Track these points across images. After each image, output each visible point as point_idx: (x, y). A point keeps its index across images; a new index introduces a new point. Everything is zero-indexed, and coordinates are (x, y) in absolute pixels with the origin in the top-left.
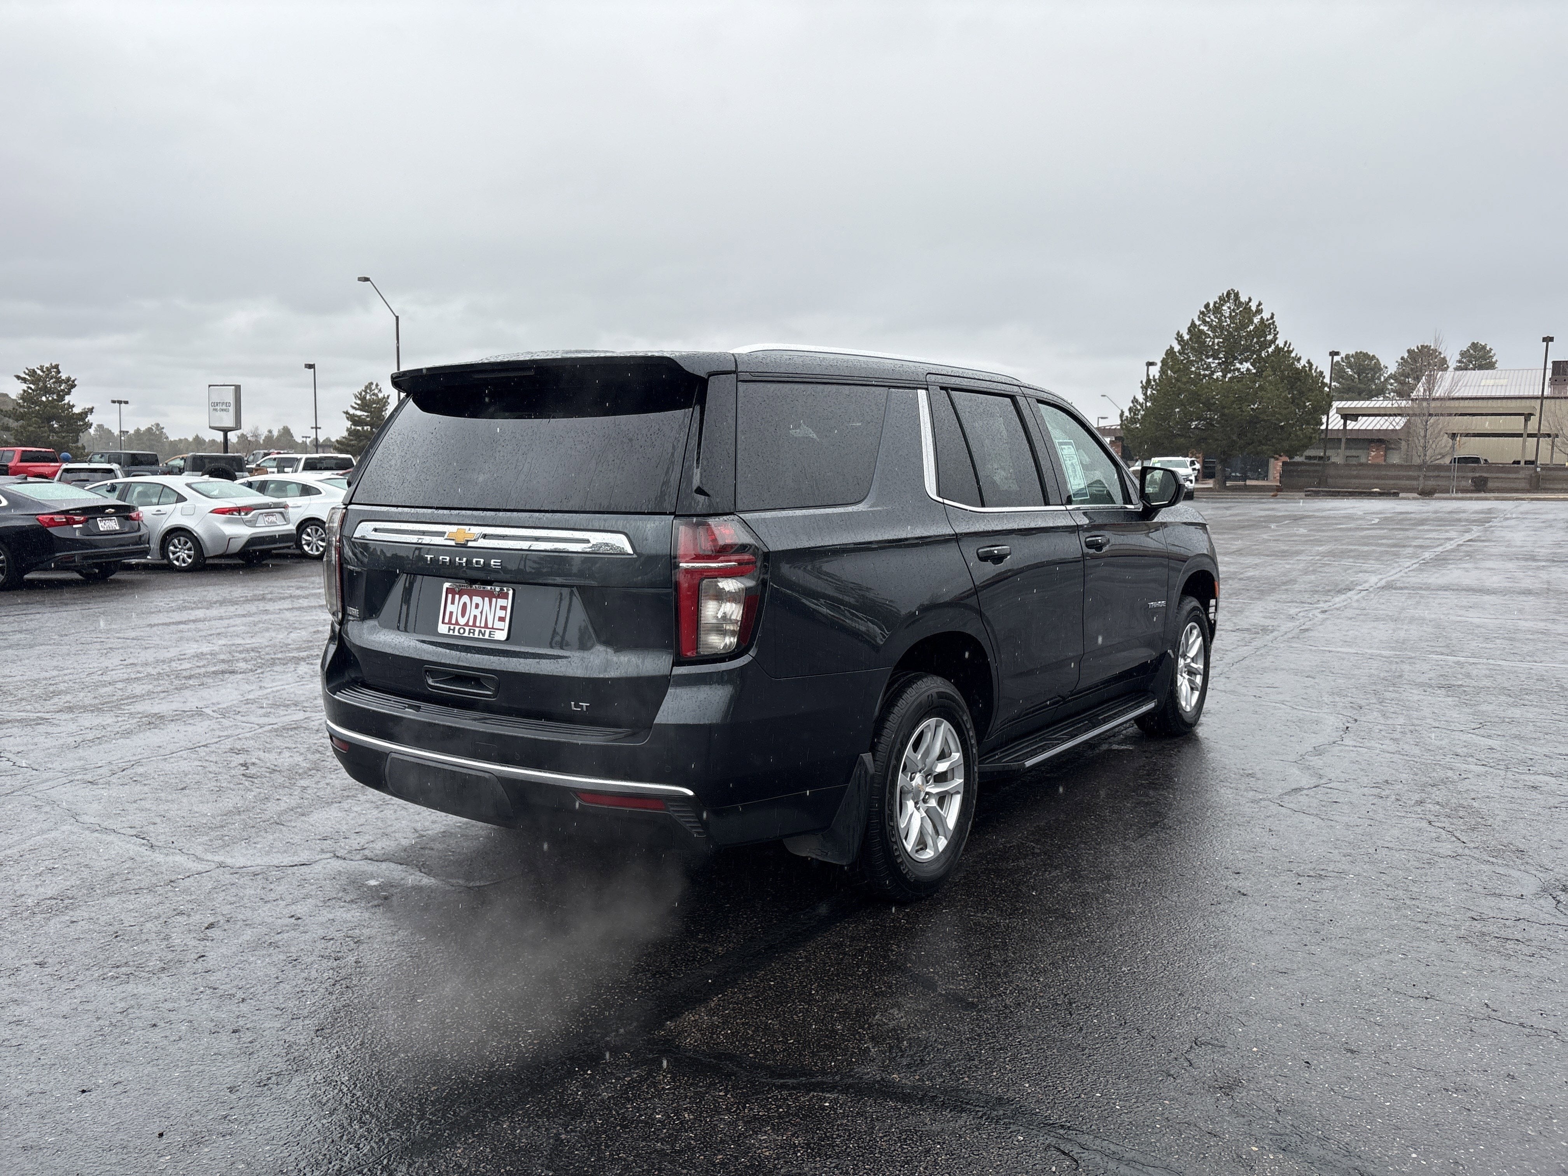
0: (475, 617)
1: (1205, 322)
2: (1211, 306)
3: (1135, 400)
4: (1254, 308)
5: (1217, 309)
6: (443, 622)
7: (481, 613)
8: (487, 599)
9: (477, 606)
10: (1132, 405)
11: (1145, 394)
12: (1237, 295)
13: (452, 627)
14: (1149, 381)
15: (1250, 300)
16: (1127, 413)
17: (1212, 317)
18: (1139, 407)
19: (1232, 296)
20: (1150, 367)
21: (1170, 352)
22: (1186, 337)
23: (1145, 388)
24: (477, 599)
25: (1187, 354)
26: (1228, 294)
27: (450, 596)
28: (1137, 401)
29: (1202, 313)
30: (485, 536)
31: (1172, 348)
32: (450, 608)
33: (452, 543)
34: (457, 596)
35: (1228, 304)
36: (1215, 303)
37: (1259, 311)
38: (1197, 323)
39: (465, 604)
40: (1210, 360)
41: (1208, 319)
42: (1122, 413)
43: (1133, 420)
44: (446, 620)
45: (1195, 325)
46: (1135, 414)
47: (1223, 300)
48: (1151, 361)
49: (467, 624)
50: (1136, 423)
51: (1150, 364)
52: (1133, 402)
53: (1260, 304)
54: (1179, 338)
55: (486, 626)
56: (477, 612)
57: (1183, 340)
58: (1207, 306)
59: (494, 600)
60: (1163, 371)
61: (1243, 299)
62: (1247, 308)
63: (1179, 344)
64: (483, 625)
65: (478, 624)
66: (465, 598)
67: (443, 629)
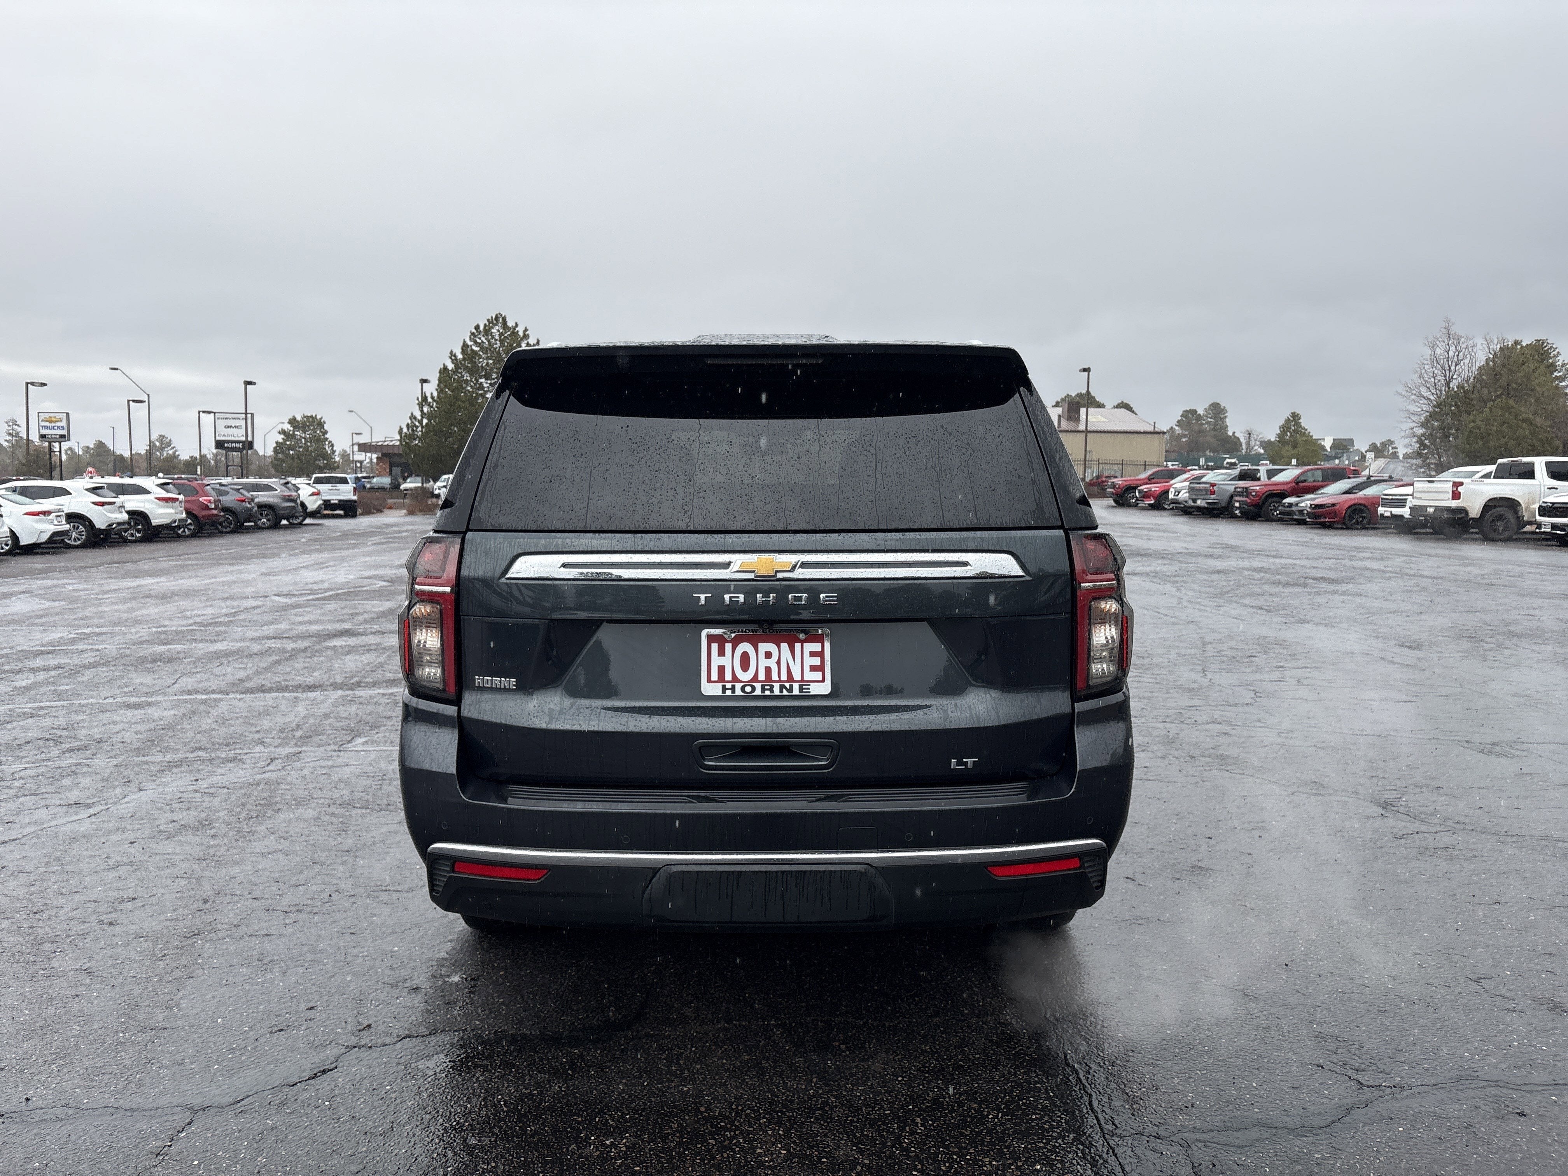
1: (476, 343)
2: (482, 328)
3: (413, 417)
4: (521, 334)
5: (487, 331)
6: (709, 680)
7: (778, 663)
8: (786, 645)
9: (769, 655)
10: (409, 422)
11: (422, 411)
12: (504, 319)
13: (729, 686)
14: (425, 398)
15: (517, 325)
16: (405, 430)
17: (483, 339)
18: (417, 424)
19: (499, 319)
20: (424, 384)
21: (444, 370)
22: (460, 356)
23: (421, 405)
24: (766, 646)
25: (461, 373)
26: (497, 318)
27: (715, 647)
28: (415, 418)
29: (473, 334)
30: (804, 565)
31: (445, 367)
32: (716, 661)
33: (751, 576)
34: (728, 647)
35: (497, 328)
36: (485, 325)
37: (526, 336)
38: (470, 343)
39: (745, 655)
40: (483, 380)
41: (479, 341)
42: (401, 429)
43: (411, 437)
44: (714, 677)
45: (468, 346)
46: (413, 430)
47: (492, 322)
48: (424, 378)
49: (755, 678)
50: (415, 439)
51: (424, 381)
52: (410, 418)
53: (526, 330)
54: (452, 355)
55: (790, 678)
56: (770, 663)
57: (456, 359)
58: (477, 327)
59: (798, 646)
60: (440, 391)
61: (510, 323)
62: (514, 333)
63: (453, 362)
64: (784, 677)
65: (775, 677)
66: (745, 647)
67: (711, 689)
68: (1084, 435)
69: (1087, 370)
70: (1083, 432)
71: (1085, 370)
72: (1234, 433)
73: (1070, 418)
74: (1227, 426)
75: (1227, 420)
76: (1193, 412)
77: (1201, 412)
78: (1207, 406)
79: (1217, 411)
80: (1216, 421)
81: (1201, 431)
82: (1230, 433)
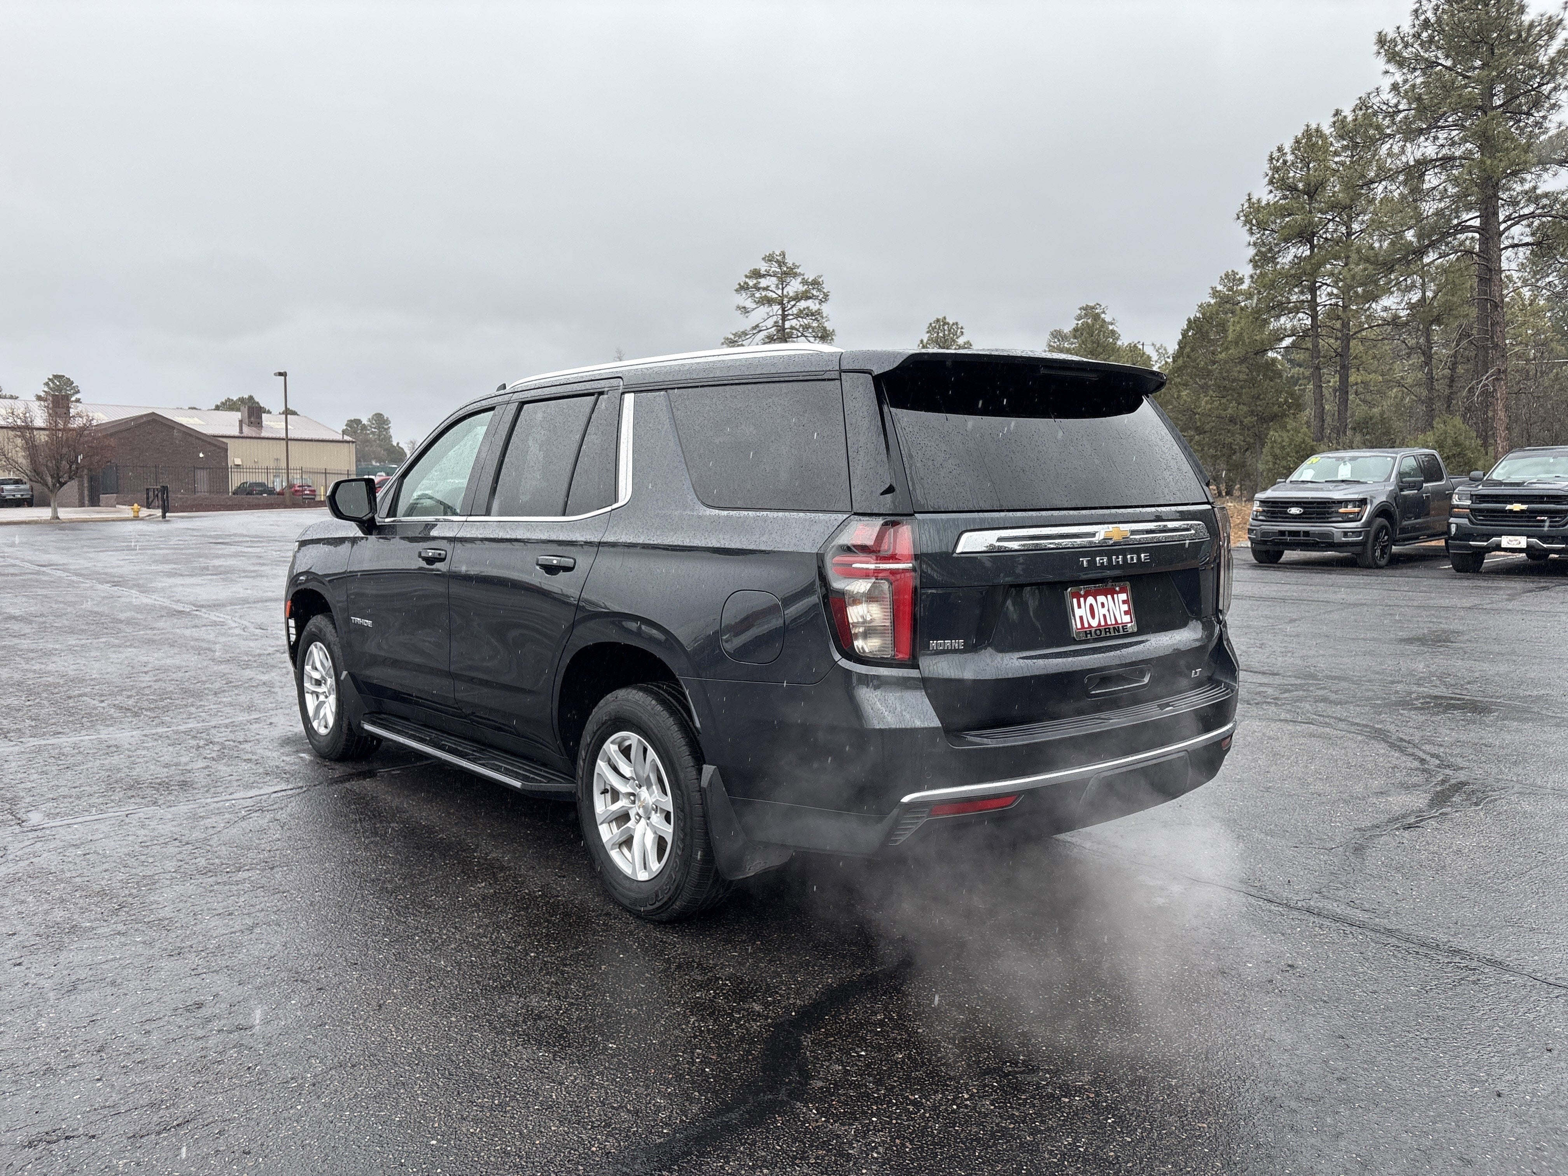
0: (1104, 616)
7: (1108, 610)
8: (1109, 597)
9: (1103, 605)
13: (1088, 631)
24: (1101, 599)
27: (1075, 601)
30: (1132, 533)
32: (1079, 612)
34: (1082, 600)
39: (1091, 606)
49: (1100, 625)
56: (1104, 611)
59: (1115, 596)
65: (1109, 623)
66: (1090, 599)
68: (284, 442)
69: (283, 374)
70: (283, 439)
71: (280, 374)
72: (398, 444)
73: (250, 424)
74: (391, 437)
75: (391, 430)
76: (358, 422)
77: (365, 421)
78: (370, 417)
79: (380, 421)
80: (380, 432)
81: (367, 441)
82: (395, 444)
